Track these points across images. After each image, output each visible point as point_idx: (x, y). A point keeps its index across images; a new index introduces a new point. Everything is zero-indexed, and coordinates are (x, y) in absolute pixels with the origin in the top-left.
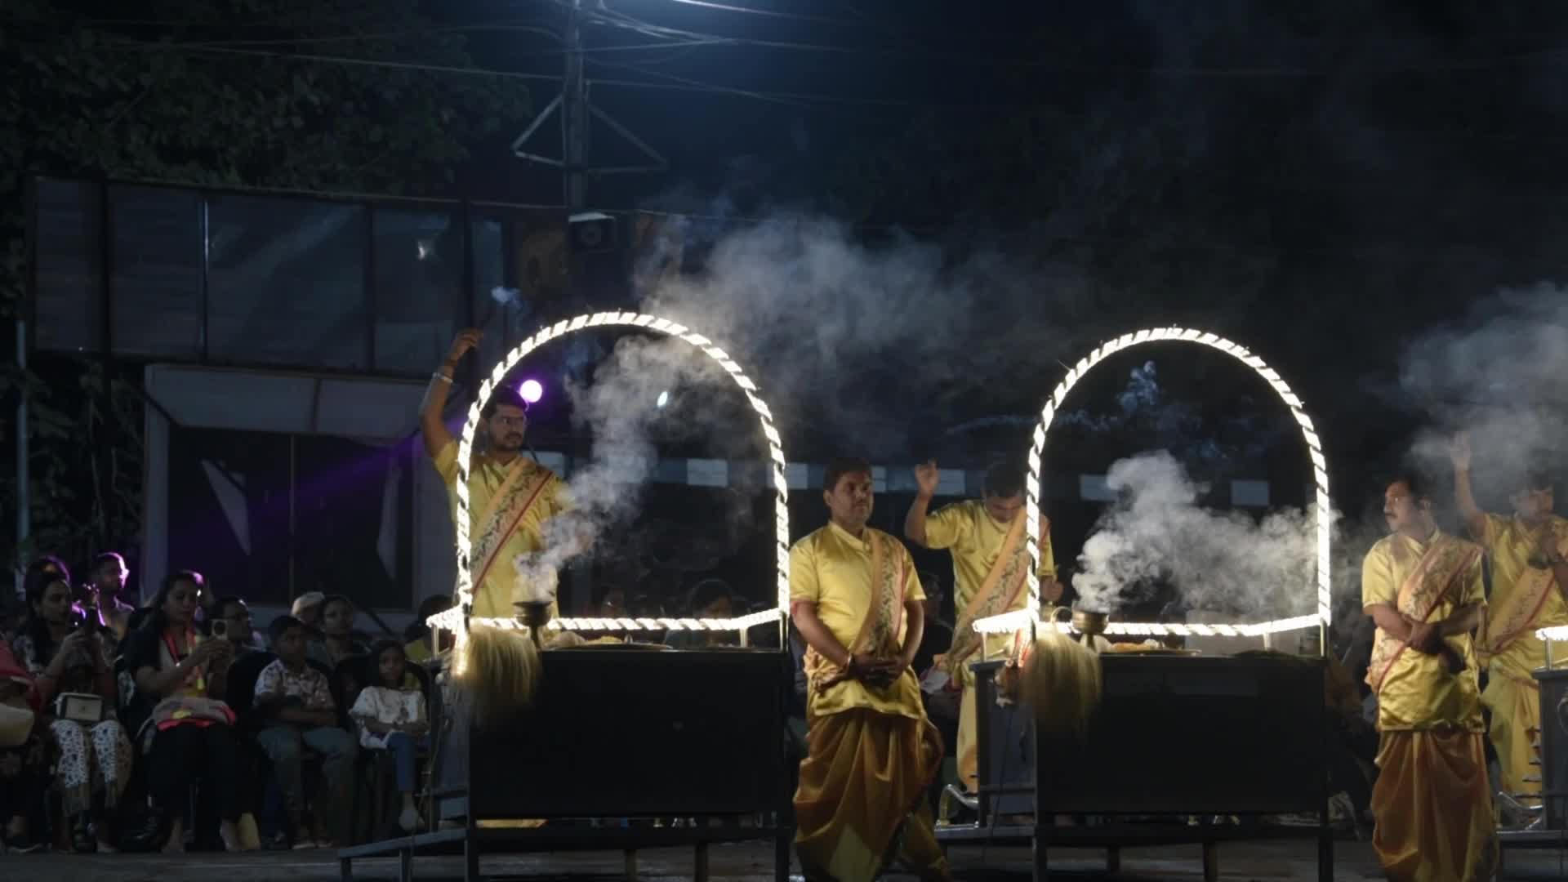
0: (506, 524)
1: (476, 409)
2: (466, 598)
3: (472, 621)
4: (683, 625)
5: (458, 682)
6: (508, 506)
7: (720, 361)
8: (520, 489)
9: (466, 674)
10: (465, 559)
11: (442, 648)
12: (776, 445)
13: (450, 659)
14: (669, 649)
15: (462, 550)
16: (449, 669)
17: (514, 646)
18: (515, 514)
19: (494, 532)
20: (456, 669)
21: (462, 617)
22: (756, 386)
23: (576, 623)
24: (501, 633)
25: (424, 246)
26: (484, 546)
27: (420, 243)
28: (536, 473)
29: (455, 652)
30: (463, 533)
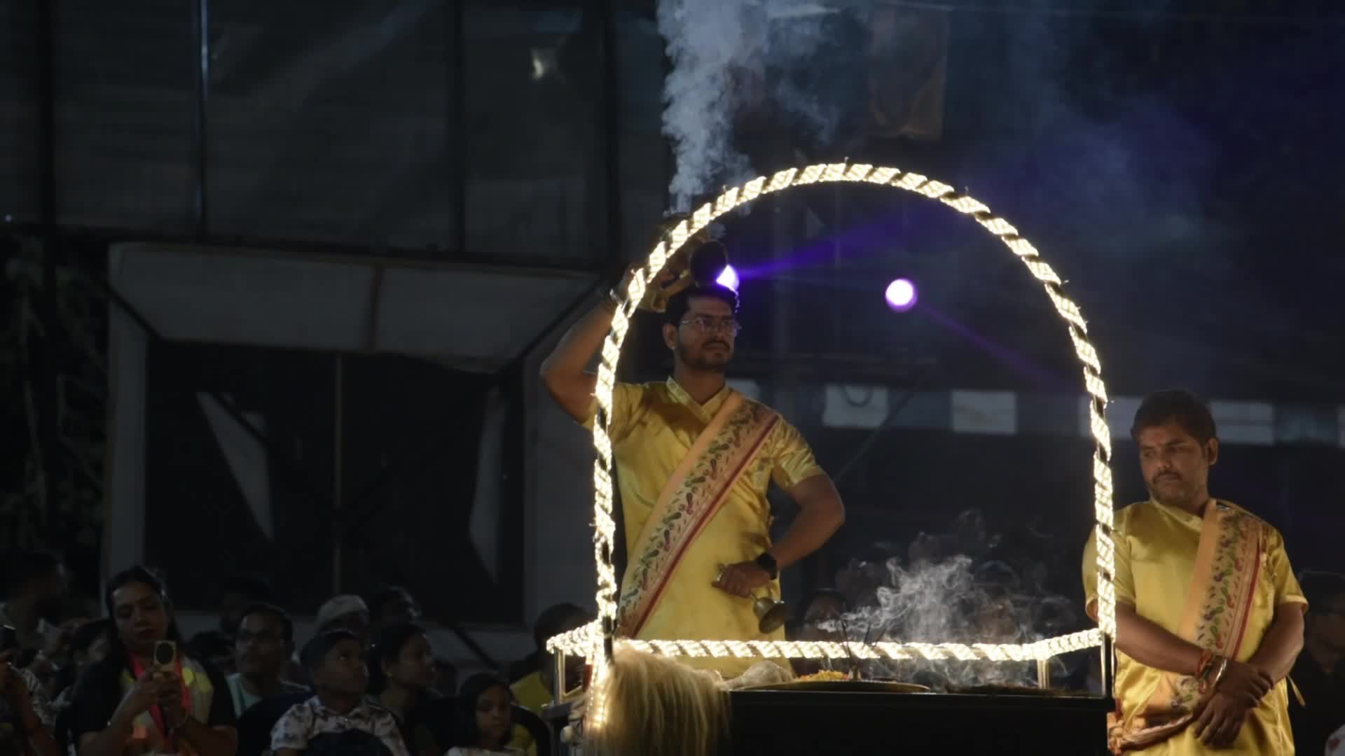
0: (701, 502)
1: (622, 315)
2: (608, 609)
3: (617, 645)
4: (946, 653)
5: (595, 738)
6: (707, 473)
7: (1003, 239)
8: (725, 447)
9: (608, 728)
10: (605, 547)
11: (569, 687)
12: (1093, 371)
13: (584, 704)
14: (924, 690)
15: (601, 535)
16: (582, 719)
17: (682, 683)
18: (717, 486)
19: (684, 513)
20: (592, 721)
21: (601, 639)
22: (1062, 279)
23: (777, 648)
24: (662, 664)
25: (542, 60)
26: (667, 534)
27: (535, 53)
28: (752, 422)
29: (590, 691)
30: (602, 507)
